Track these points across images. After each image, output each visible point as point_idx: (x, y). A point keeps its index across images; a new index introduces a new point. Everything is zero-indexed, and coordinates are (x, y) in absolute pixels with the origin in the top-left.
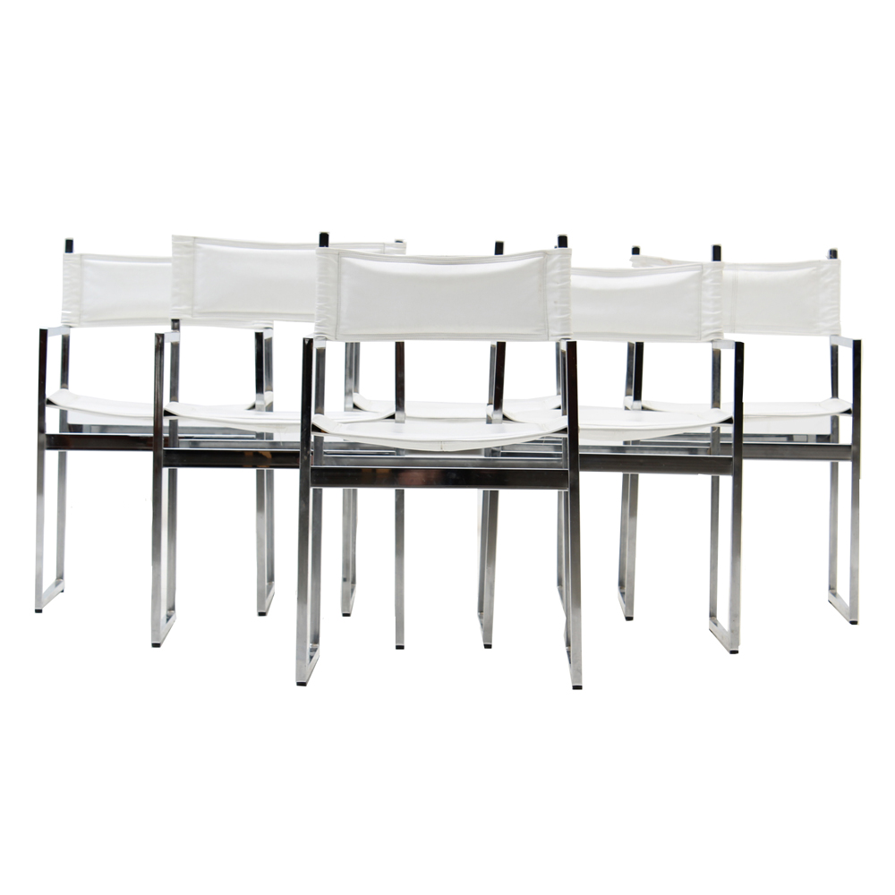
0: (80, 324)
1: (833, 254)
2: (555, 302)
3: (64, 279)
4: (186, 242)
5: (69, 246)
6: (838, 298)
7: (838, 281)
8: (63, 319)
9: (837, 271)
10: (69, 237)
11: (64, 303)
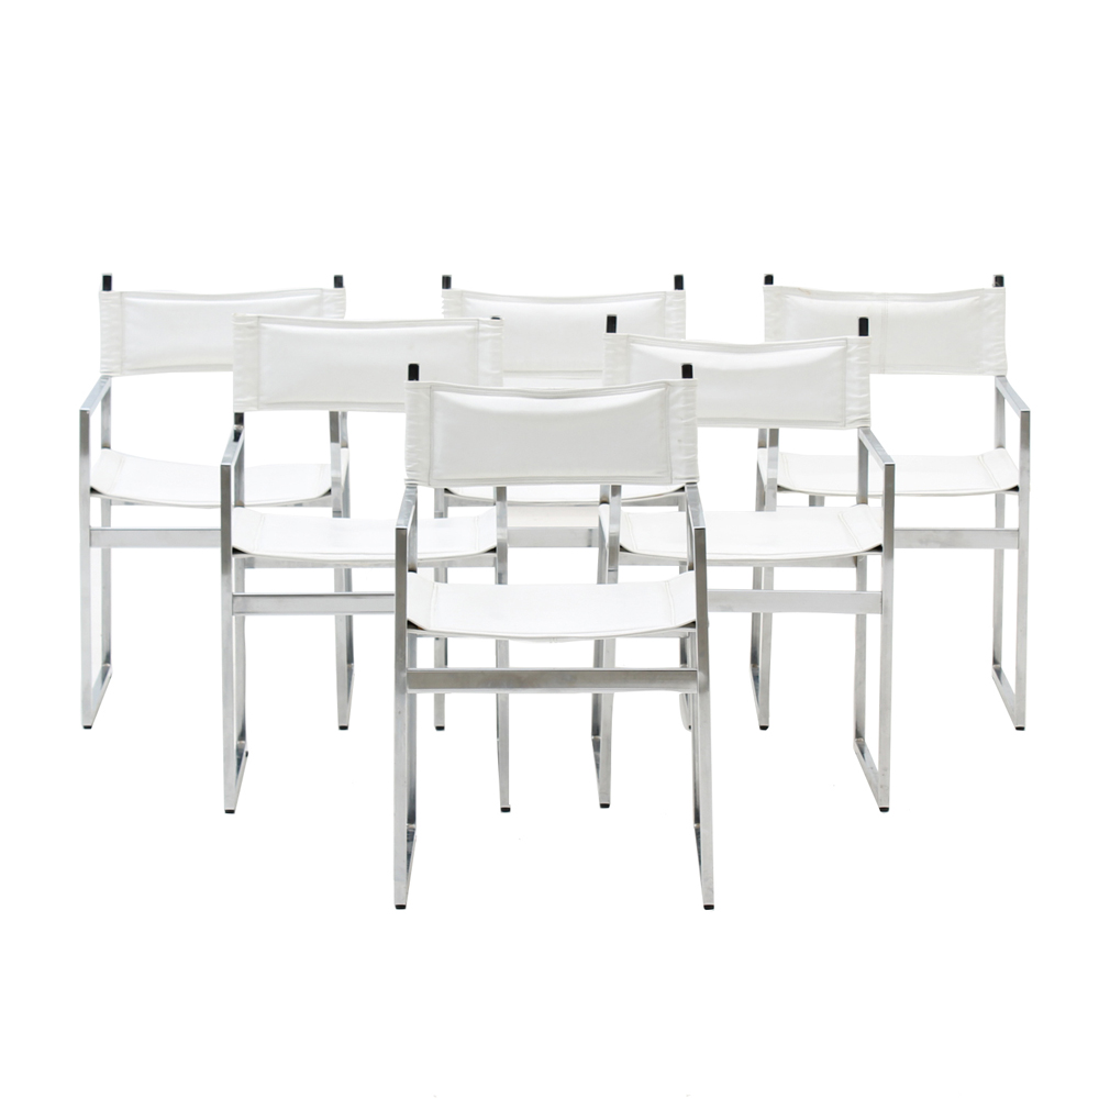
0: (122, 372)
1: (999, 281)
2: (679, 441)
3: (102, 322)
4: (249, 323)
5: (107, 282)
6: (1003, 333)
7: (1003, 312)
8: (102, 368)
9: (1002, 300)
10: (107, 273)
11: (102, 349)
